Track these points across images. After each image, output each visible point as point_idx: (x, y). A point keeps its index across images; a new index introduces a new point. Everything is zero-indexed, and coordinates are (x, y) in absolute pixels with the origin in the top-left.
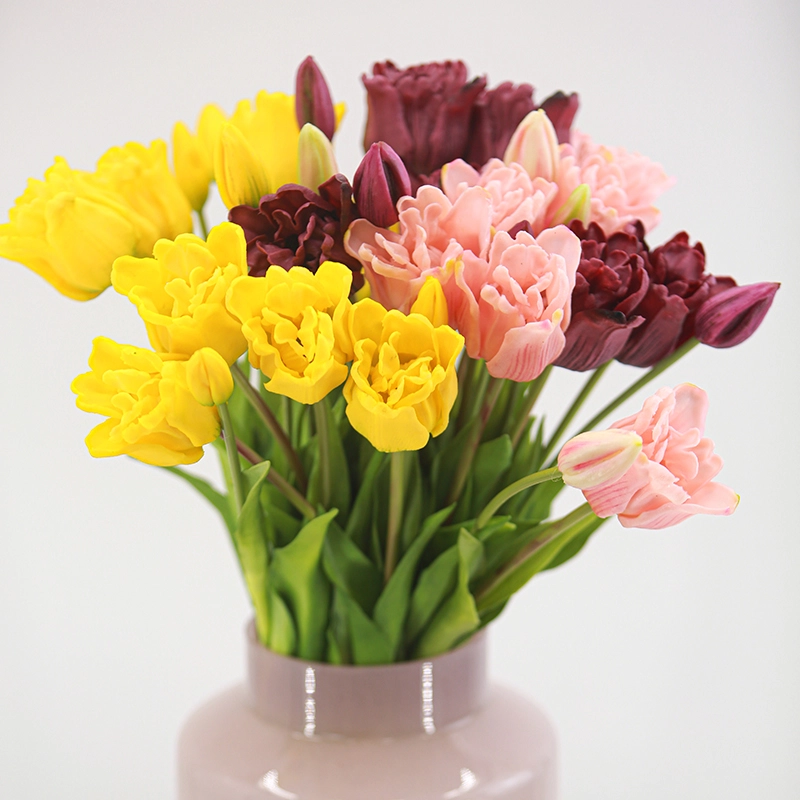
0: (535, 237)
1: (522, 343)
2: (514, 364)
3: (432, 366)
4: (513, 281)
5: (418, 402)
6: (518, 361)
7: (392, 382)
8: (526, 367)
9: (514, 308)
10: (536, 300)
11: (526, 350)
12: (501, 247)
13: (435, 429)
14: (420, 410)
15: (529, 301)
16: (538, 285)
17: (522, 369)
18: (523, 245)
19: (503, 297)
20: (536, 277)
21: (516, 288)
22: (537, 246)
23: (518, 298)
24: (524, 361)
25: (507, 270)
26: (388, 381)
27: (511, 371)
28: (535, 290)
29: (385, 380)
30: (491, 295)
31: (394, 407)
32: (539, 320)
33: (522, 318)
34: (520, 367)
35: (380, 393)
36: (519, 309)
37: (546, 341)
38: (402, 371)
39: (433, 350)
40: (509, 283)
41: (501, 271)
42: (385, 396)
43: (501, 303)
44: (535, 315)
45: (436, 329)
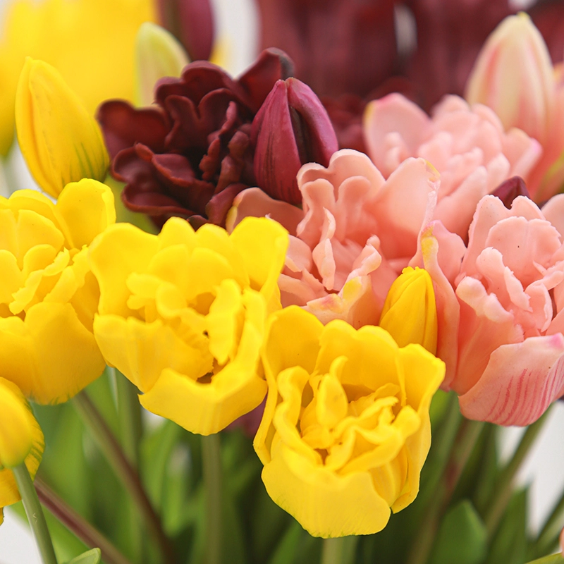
0: (540, 206)
1: (519, 368)
2: (502, 400)
3: (396, 410)
4: (508, 273)
5: (377, 464)
6: (508, 394)
7: (336, 434)
8: (520, 404)
9: (508, 314)
10: (542, 304)
11: (521, 379)
12: (489, 220)
13: (397, 501)
14: (378, 475)
15: (531, 305)
16: (545, 279)
17: (514, 408)
18: (522, 218)
19: (493, 298)
20: (541, 269)
21: (513, 284)
22: (544, 221)
23: (514, 298)
24: (518, 396)
25: (499, 255)
26: (331, 430)
27: (496, 410)
28: (540, 286)
29: (326, 431)
30: (473, 292)
31: (338, 472)
32: (544, 334)
33: (519, 330)
34: (511, 404)
35: (318, 450)
36: (515, 315)
37: (554, 366)
38: (350, 419)
39: (397, 383)
40: (502, 276)
41: (490, 257)
42: (324, 454)
43: (488, 305)
44: (538, 326)
45: (402, 350)
